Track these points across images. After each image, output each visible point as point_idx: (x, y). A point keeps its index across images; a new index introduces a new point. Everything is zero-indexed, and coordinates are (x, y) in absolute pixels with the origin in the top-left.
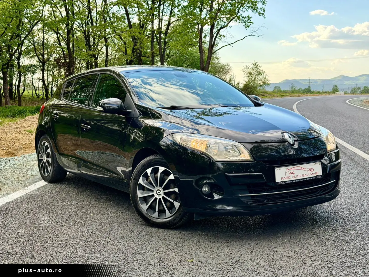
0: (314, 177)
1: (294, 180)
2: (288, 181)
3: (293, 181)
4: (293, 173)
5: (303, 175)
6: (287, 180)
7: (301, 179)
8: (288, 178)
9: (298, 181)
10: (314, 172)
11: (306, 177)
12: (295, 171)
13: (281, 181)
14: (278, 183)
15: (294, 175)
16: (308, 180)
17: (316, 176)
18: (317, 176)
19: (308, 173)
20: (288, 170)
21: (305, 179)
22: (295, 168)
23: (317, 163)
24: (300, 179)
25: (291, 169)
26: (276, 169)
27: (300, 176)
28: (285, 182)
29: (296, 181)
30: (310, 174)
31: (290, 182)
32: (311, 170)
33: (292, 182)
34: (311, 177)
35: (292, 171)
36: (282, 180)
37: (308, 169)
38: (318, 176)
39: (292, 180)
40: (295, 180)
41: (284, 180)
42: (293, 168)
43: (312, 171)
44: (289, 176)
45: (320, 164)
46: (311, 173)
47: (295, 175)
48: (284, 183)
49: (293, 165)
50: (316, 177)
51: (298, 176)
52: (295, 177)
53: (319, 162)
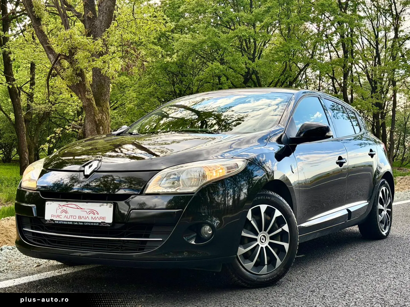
1: (65, 221)
2: (58, 221)
3: (65, 223)
4: (66, 212)
5: (80, 217)
6: (58, 219)
7: (75, 222)
8: (59, 216)
9: (71, 223)
10: (99, 216)
11: (83, 220)
12: (69, 209)
13: (51, 220)
14: (47, 220)
15: (66, 215)
16: (86, 225)
17: (101, 222)
18: (102, 222)
19: (88, 215)
20: (60, 207)
21: (81, 222)
22: (69, 206)
23: (105, 204)
24: (73, 222)
25: (63, 206)
26: (47, 203)
27: (75, 217)
28: (54, 221)
29: (68, 223)
30: (90, 218)
31: (60, 222)
32: (93, 212)
33: (62, 222)
34: (91, 223)
35: (64, 208)
36: (52, 218)
37: (88, 211)
38: (105, 222)
39: (63, 221)
40: (67, 221)
41: (55, 219)
42: (67, 205)
43: (94, 214)
45: (110, 207)
46: (94, 216)
47: (68, 215)
49: (67, 201)
50: (99, 223)
51: (72, 217)
52: (68, 217)
53: (109, 204)
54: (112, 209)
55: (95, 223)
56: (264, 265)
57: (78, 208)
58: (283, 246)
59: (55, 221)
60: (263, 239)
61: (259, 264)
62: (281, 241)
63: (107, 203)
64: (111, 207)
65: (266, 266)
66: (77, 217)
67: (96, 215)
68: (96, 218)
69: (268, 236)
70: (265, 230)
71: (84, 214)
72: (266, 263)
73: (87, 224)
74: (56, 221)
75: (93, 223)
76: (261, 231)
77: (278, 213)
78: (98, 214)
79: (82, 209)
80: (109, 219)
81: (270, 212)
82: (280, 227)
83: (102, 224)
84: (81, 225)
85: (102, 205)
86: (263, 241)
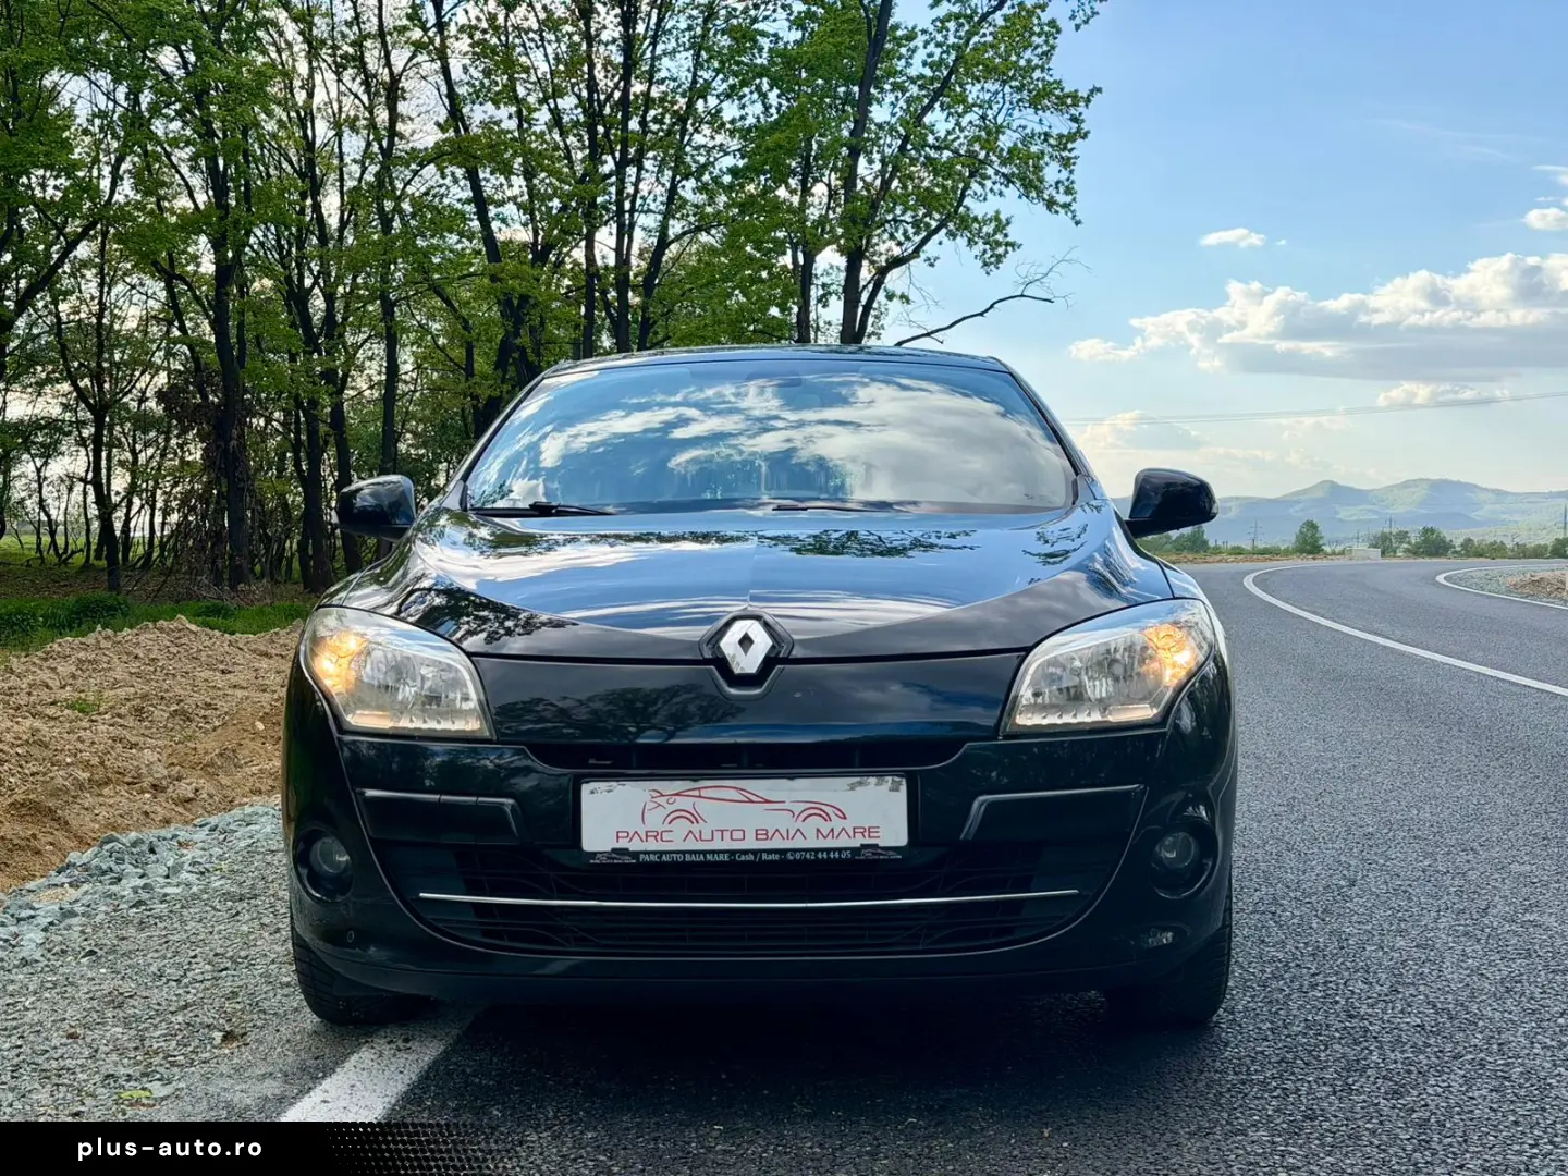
0: (840, 850)
1: (693, 852)
2: (654, 853)
3: (690, 858)
4: (694, 818)
5: (762, 834)
6: (652, 845)
7: (745, 852)
8: (658, 836)
9: (726, 858)
10: (848, 824)
11: (777, 843)
12: (703, 807)
13: (614, 850)
14: (593, 855)
15: (695, 828)
16: (795, 861)
17: (858, 845)
18: (864, 846)
19: (799, 824)
20: (662, 800)
21: (769, 851)
22: (704, 793)
23: (873, 780)
24: (733, 853)
25: (677, 794)
26: (586, 789)
27: (738, 835)
28: (636, 854)
29: (709, 857)
30: (810, 833)
31: (666, 858)
32: (819, 810)
33: (678, 857)
34: (817, 851)
35: (684, 803)
36: (623, 844)
37: (798, 808)
38: (876, 846)
39: (684, 852)
40: (705, 852)
41: (635, 846)
42: (696, 793)
43: (827, 818)
44: (667, 827)
45: (895, 789)
46: (825, 827)
47: (705, 828)
48: (628, 860)
49: (695, 778)
50: (854, 850)
51: (727, 834)
52: (707, 836)
53: (889, 779)
54: (902, 796)
55: (834, 850)
57: (751, 801)
59: (642, 856)
63: (880, 775)
64: (897, 790)
66: (750, 835)
67: (837, 823)
68: (836, 834)
71: (784, 822)
73: (798, 856)
74: (647, 853)
75: (828, 850)
78: (845, 818)
79: (767, 801)
80: (893, 830)
83: (868, 854)
84: (772, 862)
85: (860, 783)
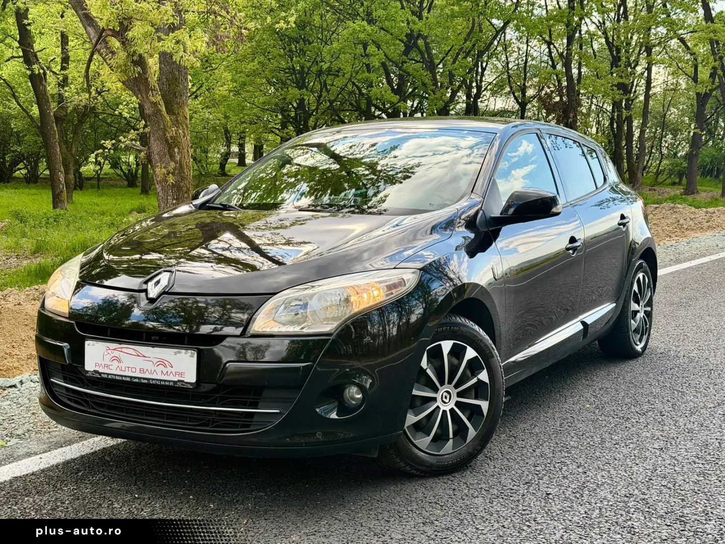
0: (170, 381)
1: (118, 375)
2: (106, 374)
3: (117, 378)
4: (119, 361)
5: (142, 370)
6: (106, 371)
7: (135, 378)
8: (108, 366)
9: (128, 379)
10: (173, 370)
11: (147, 376)
12: (123, 356)
13: (95, 371)
14: (88, 372)
15: (120, 365)
16: (153, 384)
17: (176, 380)
18: (179, 381)
19: (155, 368)
20: (109, 351)
21: (144, 379)
22: (123, 350)
23: (184, 351)
24: (131, 377)
25: (114, 349)
26: (87, 343)
27: (134, 370)
28: (100, 374)
29: (124, 378)
30: (159, 372)
31: (110, 377)
32: (162, 363)
33: (114, 377)
34: (161, 380)
35: (116, 353)
36: (97, 369)
37: (155, 361)
38: (183, 381)
39: (115, 375)
40: (122, 376)
41: (101, 370)
42: (120, 350)
43: (166, 367)
44: (111, 363)
45: (192, 356)
46: (165, 371)
47: (123, 365)
48: (98, 376)
49: (120, 343)
50: (175, 382)
51: (130, 369)
52: (123, 369)
53: (190, 351)
54: (195, 359)
55: (167, 381)
56: (448, 440)
57: (139, 356)
58: (479, 406)
59: (102, 375)
60: (446, 398)
61: (440, 438)
62: (476, 398)
63: (187, 349)
64: (193, 357)
65: (451, 441)
66: (138, 371)
67: (169, 369)
68: (169, 374)
69: (454, 392)
70: (450, 382)
71: (149, 366)
72: (451, 436)
73: (154, 382)
74: (104, 373)
75: (165, 381)
76: (442, 384)
77: (471, 353)
78: (172, 367)
79: (144, 356)
80: (191, 377)
81: (457, 352)
82: (474, 375)
83: (179, 384)
84: (145, 383)
85: (179, 352)
86: (447, 401)
